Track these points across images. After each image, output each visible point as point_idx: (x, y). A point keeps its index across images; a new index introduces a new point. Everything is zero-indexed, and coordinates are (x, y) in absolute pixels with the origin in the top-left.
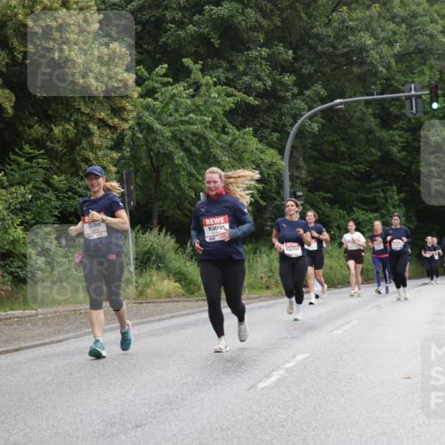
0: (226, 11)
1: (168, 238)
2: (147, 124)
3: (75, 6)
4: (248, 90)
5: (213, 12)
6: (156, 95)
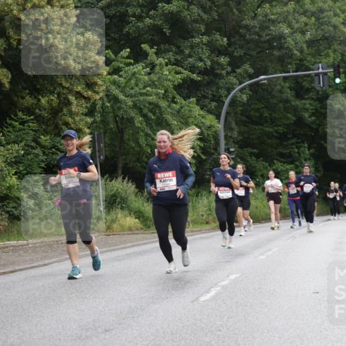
0: (175, 7)
1: (130, 184)
2: (114, 95)
3: (57, 4)
4: (192, 69)
5: (165, 8)
6: (121, 73)
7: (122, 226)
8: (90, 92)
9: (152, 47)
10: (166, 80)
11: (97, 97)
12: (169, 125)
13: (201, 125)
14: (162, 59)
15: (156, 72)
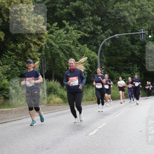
1: (58, 83)
2: (50, 43)
4: (85, 31)
5: (73, 4)
6: (53, 33)
7: (54, 102)
8: (40, 42)
9: (67, 22)
10: (74, 37)
11: (43, 44)
12: (75, 56)
13: (89, 56)
14: (72, 27)
15: (69, 33)
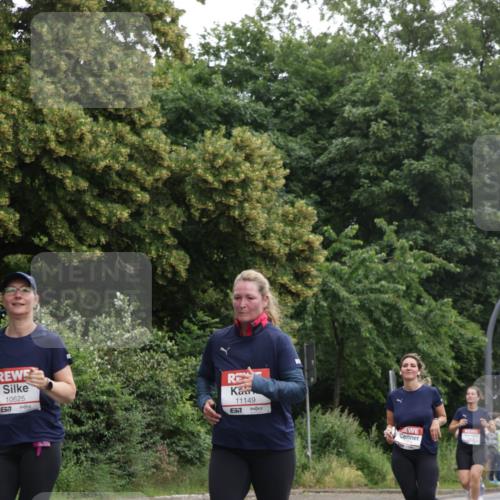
0: (428, 166)
1: (351, 420)
2: (333, 290)
3: (259, 160)
4: (449, 256)
5: (413, 167)
6: (344, 259)
7: (338, 480)
8: (300, 286)
9: (390, 223)
10: (410, 271)
11: (310, 293)
12: (412, 336)
13: (459, 337)
14: (404, 241)
15: (395, 258)
